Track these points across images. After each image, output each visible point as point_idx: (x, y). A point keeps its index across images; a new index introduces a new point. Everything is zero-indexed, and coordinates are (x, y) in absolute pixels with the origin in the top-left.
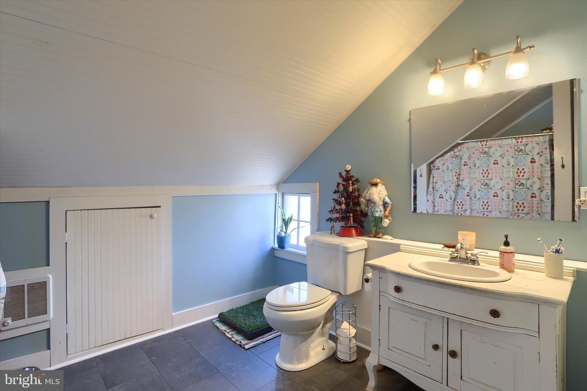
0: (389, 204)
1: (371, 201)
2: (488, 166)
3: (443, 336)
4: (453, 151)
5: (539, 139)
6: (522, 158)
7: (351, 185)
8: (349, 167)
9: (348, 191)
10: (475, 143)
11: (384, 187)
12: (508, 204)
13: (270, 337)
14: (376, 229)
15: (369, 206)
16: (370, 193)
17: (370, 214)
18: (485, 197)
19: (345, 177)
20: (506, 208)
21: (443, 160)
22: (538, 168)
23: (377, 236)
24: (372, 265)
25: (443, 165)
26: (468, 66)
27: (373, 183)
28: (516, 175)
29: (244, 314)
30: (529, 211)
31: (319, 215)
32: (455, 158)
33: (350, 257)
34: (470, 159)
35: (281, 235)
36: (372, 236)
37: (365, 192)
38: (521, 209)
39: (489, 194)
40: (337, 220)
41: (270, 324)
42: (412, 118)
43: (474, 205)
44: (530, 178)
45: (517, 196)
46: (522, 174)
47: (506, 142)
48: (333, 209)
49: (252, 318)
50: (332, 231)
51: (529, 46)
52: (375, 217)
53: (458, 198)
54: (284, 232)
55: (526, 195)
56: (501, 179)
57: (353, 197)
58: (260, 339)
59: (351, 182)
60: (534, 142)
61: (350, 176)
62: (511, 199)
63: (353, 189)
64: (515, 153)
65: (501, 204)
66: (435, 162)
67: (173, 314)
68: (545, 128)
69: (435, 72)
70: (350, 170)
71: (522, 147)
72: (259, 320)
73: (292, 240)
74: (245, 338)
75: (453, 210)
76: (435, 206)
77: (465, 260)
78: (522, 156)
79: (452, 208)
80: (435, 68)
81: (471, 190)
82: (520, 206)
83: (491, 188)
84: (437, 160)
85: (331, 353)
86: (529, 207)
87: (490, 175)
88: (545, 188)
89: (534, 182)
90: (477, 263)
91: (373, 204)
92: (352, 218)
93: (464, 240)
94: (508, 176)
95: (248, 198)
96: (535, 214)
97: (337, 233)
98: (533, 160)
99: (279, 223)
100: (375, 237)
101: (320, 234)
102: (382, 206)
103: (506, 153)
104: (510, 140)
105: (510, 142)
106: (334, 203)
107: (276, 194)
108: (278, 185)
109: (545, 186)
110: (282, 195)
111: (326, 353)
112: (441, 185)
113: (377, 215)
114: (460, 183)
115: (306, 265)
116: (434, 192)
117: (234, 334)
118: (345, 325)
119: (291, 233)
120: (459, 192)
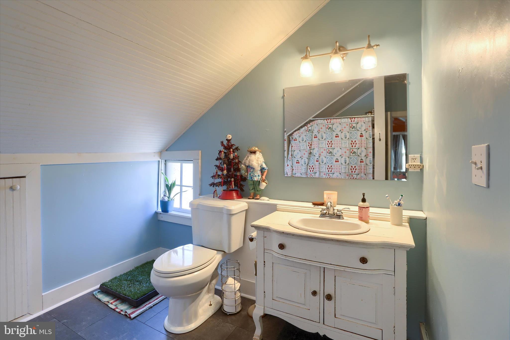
0: (265, 170)
1: (250, 167)
2: (332, 138)
3: (320, 282)
4: (307, 126)
5: (365, 119)
6: (354, 133)
7: (232, 152)
8: (230, 137)
9: (229, 158)
10: (323, 120)
11: (262, 155)
12: (345, 167)
13: (156, 301)
14: (254, 192)
15: (248, 171)
16: (250, 160)
17: (250, 178)
18: (330, 162)
19: (226, 146)
20: (344, 170)
21: (299, 133)
22: (364, 141)
23: (256, 198)
24: (257, 226)
25: (299, 137)
26: (332, 55)
27: (252, 151)
28: (351, 146)
29: (129, 280)
30: (359, 172)
31: (201, 180)
32: (308, 132)
33: (234, 219)
34: (319, 133)
35: (165, 200)
36: (251, 198)
37: (245, 159)
38: (354, 171)
39: (332, 160)
40: (219, 184)
41: (155, 288)
42: (285, 95)
43: (322, 168)
44: (359, 148)
45: (351, 162)
46: (355, 145)
47: (344, 120)
48: (215, 175)
49: (138, 284)
50: (215, 195)
51: (376, 44)
52: (254, 182)
53: (310, 163)
54: (167, 197)
55: (357, 160)
56: (341, 148)
57: (234, 163)
58: (146, 305)
59: (232, 150)
60: (362, 122)
61: (231, 144)
62: (347, 163)
63: (233, 157)
64: (350, 129)
65: (340, 168)
66: (293, 135)
67: (43, 294)
68: (368, 112)
69: (306, 57)
70: (231, 139)
71: (354, 125)
72: (145, 286)
73: (176, 204)
74: (130, 307)
75: (307, 172)
76: (293, 170)
77: (333, 215)
78: (355, 131)
79: (306, 171)
80: (305, 54)
81: (319, 157)
82: (353, 169)
83: (334, 156)
84: (295, 133)
85: (218, 307)
86: (359, 169)
87: (333, 146)
88: (369, 155)
89: (362, 151)
90: (342, 217)
91: (252, 169)
92: (233, 183)
93: (329, 198)
94: (345, 146)
95: (130, 166)
96: (363, 175)
97: (220, 197)
98: (361, 135)
99: (162, 188)
100: (253, 198)
101: (204, 198)
102: (260, 171)
103: (344, 129)
104: (346, 119)
105: (346, 121)
106: (216, 169)
107: (159, 161)
108: (161, 153)
109: (369, 154)
110: (165, 162)
111: (213, 308)
112: (298, 153)
113: (256, 179)
114: (312, 151)
115: (192, 227)
116: (293, 158)
117: (118, 304)
118: (230, 281)
119: (174, 197)
120: (311, 158)
